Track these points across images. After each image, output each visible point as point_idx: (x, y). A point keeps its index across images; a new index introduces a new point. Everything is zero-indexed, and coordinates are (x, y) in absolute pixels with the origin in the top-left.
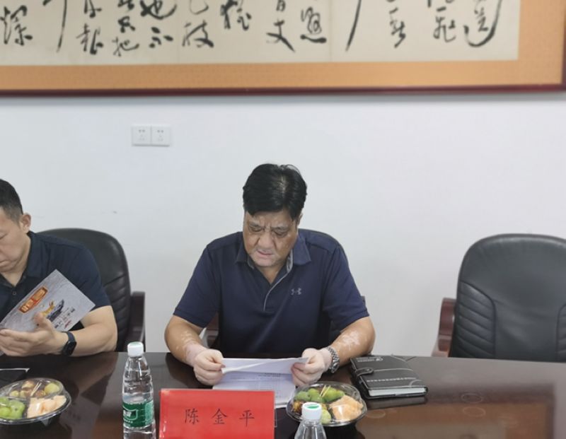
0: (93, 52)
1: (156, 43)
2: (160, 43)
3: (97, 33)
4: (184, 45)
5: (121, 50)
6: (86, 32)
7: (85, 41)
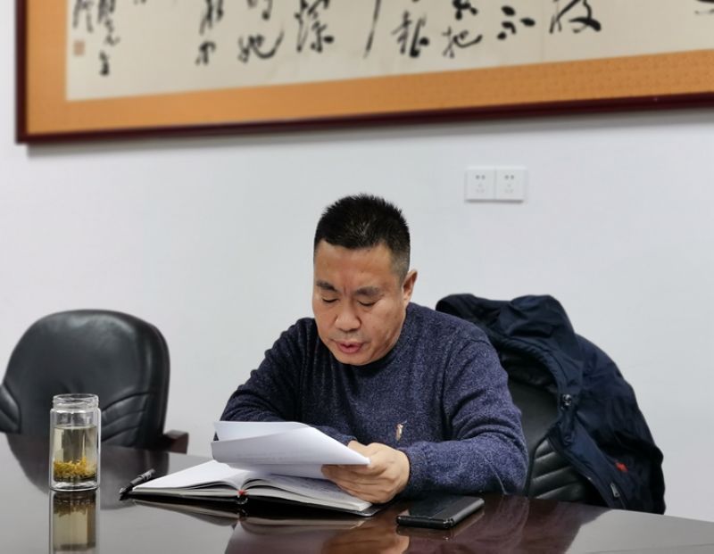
0: (414, 53)
1: (508, 31)
2: (514, 31)
3: (421, 23)
4: (551, 30)
5: (455, 47)
6: (406, 23)
7: (403, 38)
